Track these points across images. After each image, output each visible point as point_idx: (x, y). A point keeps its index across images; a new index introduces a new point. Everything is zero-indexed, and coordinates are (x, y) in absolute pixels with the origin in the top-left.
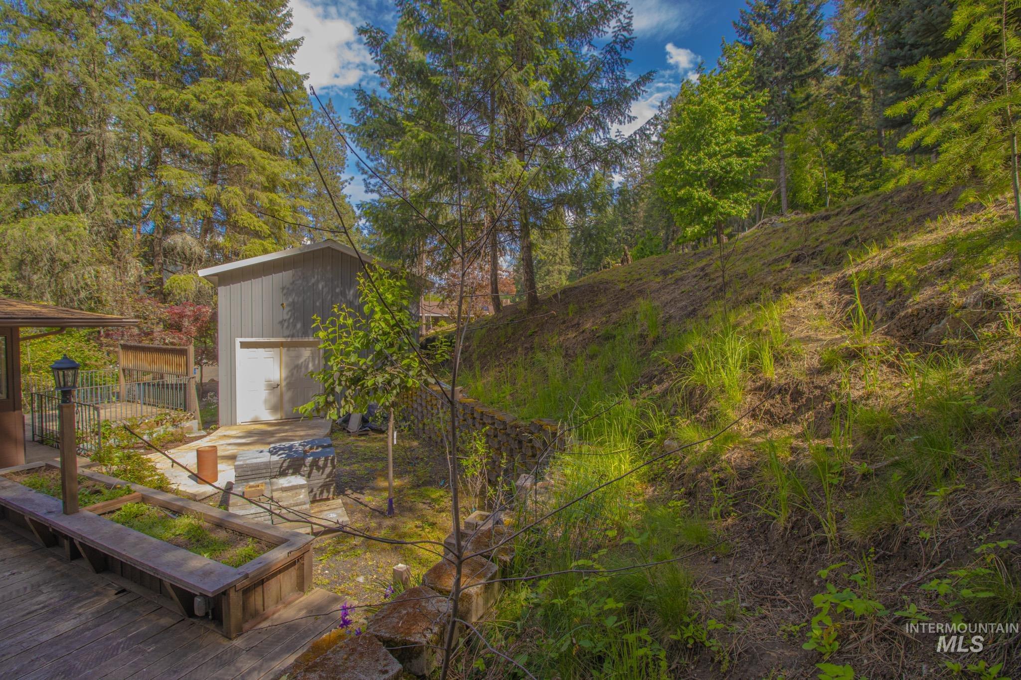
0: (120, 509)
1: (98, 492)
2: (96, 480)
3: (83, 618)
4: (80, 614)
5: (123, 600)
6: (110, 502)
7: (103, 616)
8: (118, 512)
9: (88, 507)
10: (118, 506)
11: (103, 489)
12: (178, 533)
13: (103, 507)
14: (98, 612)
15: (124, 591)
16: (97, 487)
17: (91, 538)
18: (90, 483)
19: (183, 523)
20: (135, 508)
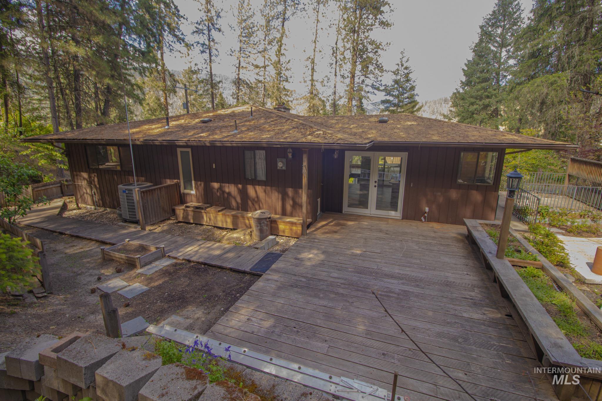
0: (526, 267)
1: (519, 251)
2: (521, 244)
3: (485, 317)
4: (484, 314)
5: (508, 321)
6: (522, 261)
7: (493, 323)
8: (525, 269)
9: (509, 259)
10: (526, 265)
11: (522, 251)
12: (554, 302)
13: (517, 262)
14: (493, 319)
15: (511, 316)
16: (520, 248)
17: (502, 278)
18: (518, 244)
19: (561, 298)
20: (535, 271)
